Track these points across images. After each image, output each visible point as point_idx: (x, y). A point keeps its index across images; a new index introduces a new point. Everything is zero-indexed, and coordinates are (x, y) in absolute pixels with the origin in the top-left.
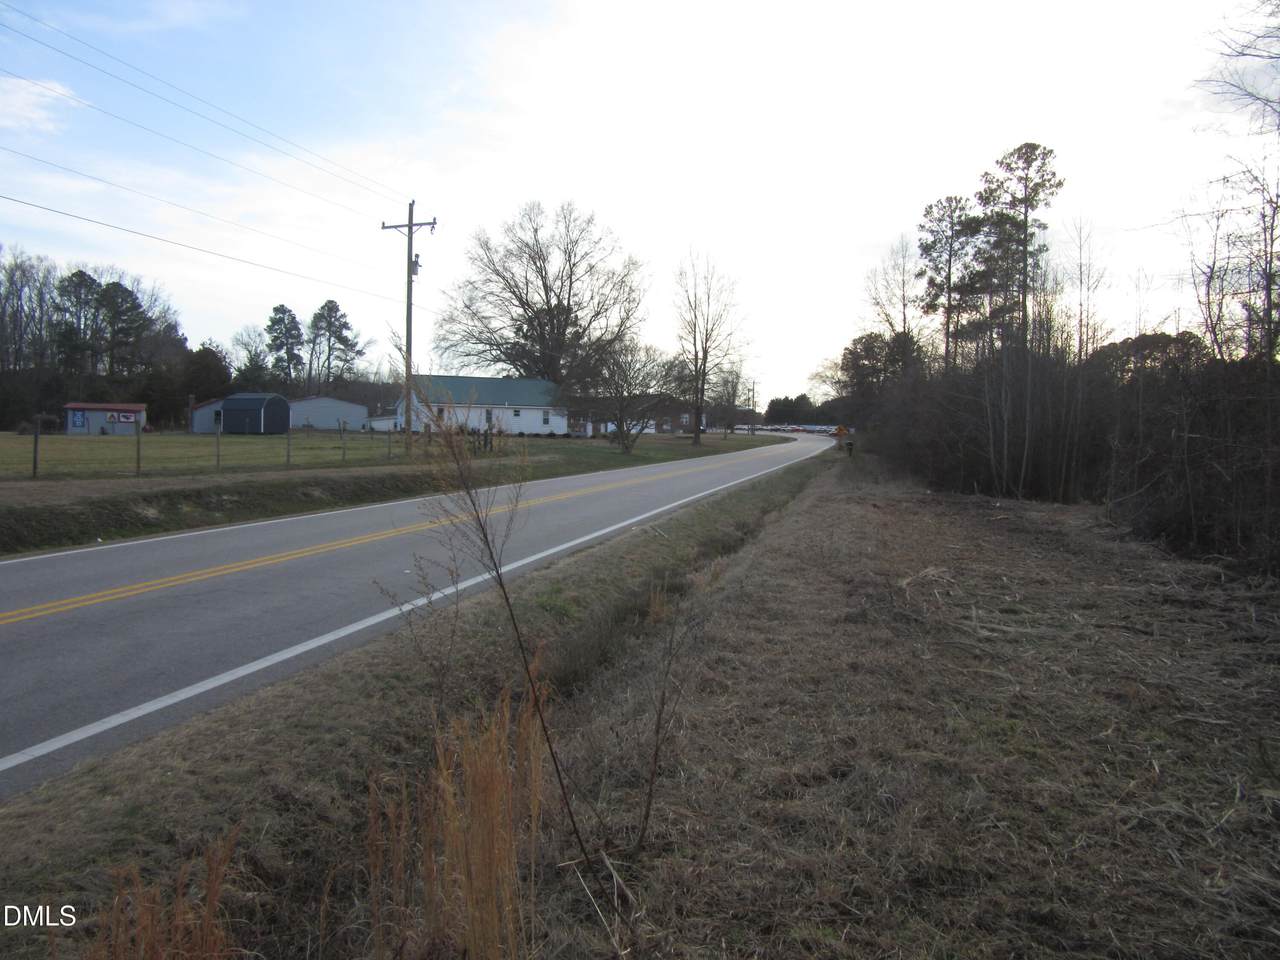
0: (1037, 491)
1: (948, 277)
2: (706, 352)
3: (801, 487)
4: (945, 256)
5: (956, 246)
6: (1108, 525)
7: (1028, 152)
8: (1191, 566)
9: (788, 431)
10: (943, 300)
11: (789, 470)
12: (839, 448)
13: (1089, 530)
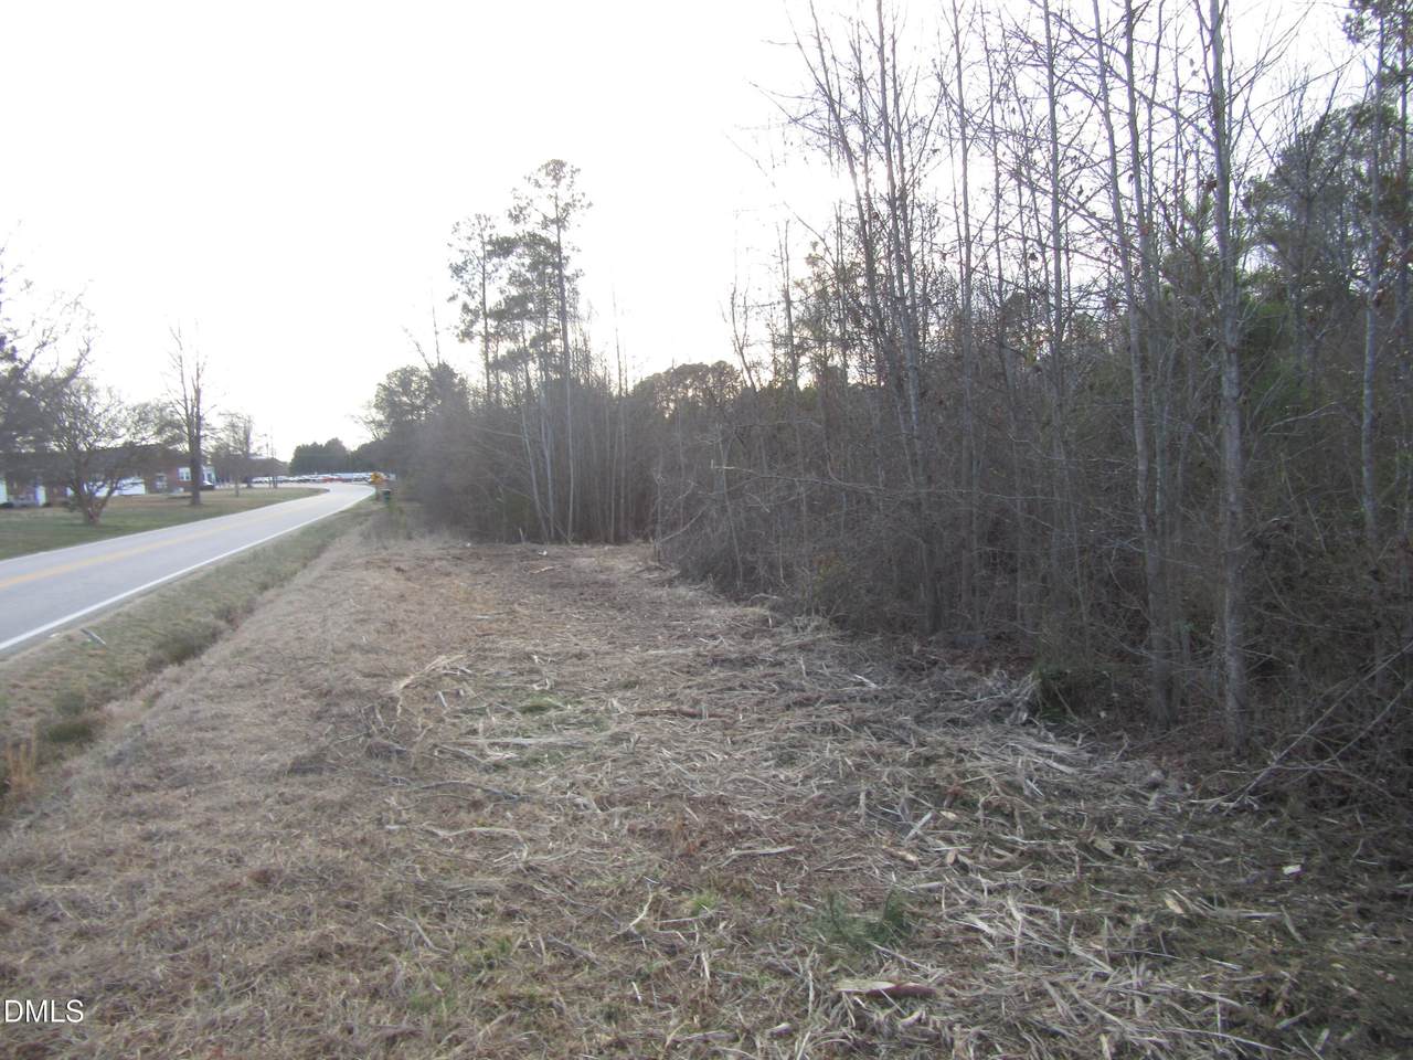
0: (588, 533)
1: (483, 303)
2: (198, 392)
3: (319, 550)
4: (478, 279)
5: (489, 268)
6: (657, 568)
7: (556, 169)
8: (738, 610)
9: (319, 482)
10: (479, 327)
11: (308, 531)
12: (377, 498)
13: (637, 576)
